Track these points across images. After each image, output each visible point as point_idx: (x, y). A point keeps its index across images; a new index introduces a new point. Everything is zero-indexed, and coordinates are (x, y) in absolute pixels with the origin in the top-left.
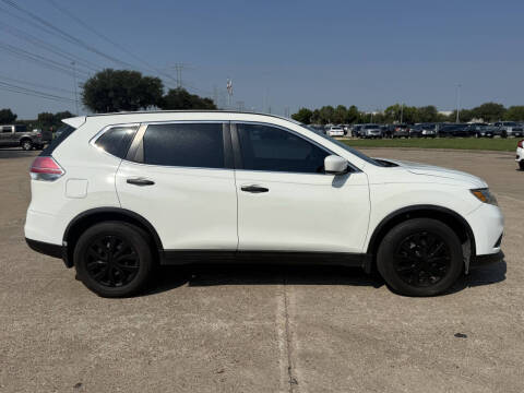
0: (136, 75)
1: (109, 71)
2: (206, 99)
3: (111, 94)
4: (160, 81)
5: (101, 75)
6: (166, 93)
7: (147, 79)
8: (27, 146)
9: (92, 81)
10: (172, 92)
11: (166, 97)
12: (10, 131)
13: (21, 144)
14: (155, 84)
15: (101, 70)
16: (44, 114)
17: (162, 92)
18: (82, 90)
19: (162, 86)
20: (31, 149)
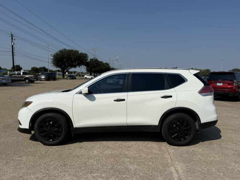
0: (77, 52)
1: (65, 50)
2: (106, 63)
3: (65, 60)
4: (87, 55)
5: (61, 51)
6: (89, 60)
7: (81, 54)
8: (27, 81)
9: (57, 54)
10: (91, 60)
11: (89, 62)
12: (20, 74)
13: (24, 80)
14: (85, 56)
15: (61, 49)
16: (34, 68)
17: (87, 60)
18: (52, 58)
19: (88, 57)
20: (29, 83)
